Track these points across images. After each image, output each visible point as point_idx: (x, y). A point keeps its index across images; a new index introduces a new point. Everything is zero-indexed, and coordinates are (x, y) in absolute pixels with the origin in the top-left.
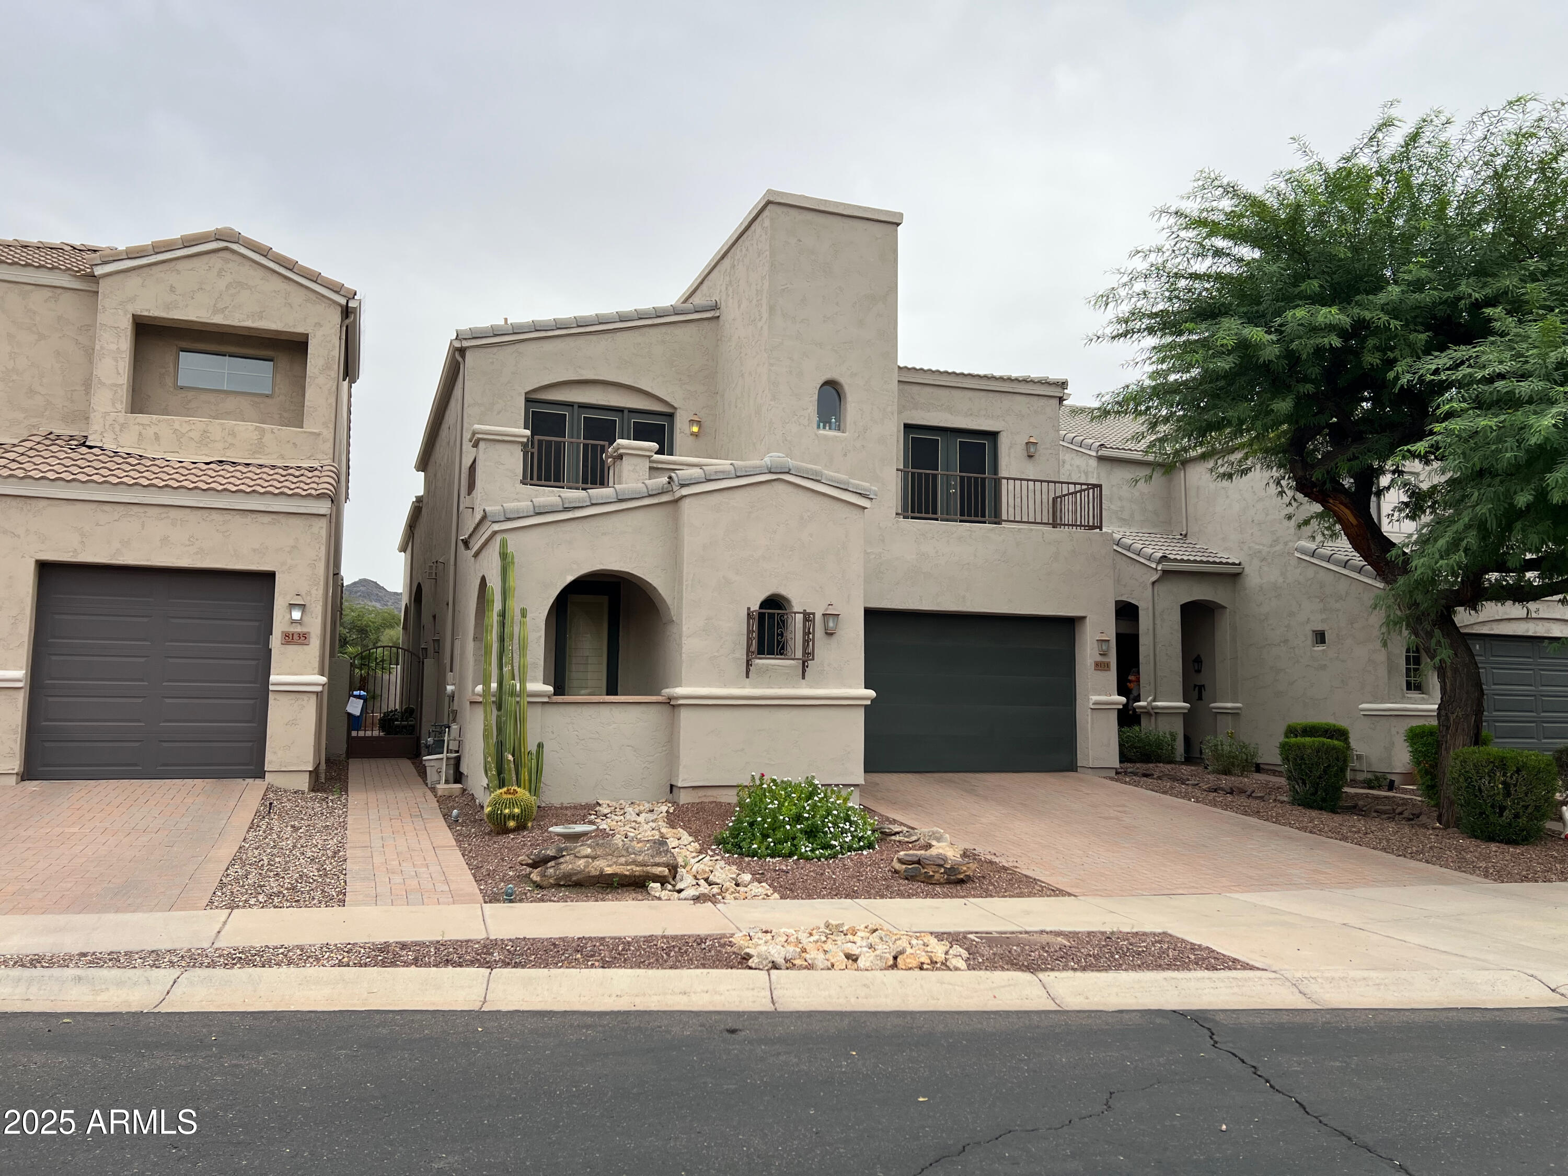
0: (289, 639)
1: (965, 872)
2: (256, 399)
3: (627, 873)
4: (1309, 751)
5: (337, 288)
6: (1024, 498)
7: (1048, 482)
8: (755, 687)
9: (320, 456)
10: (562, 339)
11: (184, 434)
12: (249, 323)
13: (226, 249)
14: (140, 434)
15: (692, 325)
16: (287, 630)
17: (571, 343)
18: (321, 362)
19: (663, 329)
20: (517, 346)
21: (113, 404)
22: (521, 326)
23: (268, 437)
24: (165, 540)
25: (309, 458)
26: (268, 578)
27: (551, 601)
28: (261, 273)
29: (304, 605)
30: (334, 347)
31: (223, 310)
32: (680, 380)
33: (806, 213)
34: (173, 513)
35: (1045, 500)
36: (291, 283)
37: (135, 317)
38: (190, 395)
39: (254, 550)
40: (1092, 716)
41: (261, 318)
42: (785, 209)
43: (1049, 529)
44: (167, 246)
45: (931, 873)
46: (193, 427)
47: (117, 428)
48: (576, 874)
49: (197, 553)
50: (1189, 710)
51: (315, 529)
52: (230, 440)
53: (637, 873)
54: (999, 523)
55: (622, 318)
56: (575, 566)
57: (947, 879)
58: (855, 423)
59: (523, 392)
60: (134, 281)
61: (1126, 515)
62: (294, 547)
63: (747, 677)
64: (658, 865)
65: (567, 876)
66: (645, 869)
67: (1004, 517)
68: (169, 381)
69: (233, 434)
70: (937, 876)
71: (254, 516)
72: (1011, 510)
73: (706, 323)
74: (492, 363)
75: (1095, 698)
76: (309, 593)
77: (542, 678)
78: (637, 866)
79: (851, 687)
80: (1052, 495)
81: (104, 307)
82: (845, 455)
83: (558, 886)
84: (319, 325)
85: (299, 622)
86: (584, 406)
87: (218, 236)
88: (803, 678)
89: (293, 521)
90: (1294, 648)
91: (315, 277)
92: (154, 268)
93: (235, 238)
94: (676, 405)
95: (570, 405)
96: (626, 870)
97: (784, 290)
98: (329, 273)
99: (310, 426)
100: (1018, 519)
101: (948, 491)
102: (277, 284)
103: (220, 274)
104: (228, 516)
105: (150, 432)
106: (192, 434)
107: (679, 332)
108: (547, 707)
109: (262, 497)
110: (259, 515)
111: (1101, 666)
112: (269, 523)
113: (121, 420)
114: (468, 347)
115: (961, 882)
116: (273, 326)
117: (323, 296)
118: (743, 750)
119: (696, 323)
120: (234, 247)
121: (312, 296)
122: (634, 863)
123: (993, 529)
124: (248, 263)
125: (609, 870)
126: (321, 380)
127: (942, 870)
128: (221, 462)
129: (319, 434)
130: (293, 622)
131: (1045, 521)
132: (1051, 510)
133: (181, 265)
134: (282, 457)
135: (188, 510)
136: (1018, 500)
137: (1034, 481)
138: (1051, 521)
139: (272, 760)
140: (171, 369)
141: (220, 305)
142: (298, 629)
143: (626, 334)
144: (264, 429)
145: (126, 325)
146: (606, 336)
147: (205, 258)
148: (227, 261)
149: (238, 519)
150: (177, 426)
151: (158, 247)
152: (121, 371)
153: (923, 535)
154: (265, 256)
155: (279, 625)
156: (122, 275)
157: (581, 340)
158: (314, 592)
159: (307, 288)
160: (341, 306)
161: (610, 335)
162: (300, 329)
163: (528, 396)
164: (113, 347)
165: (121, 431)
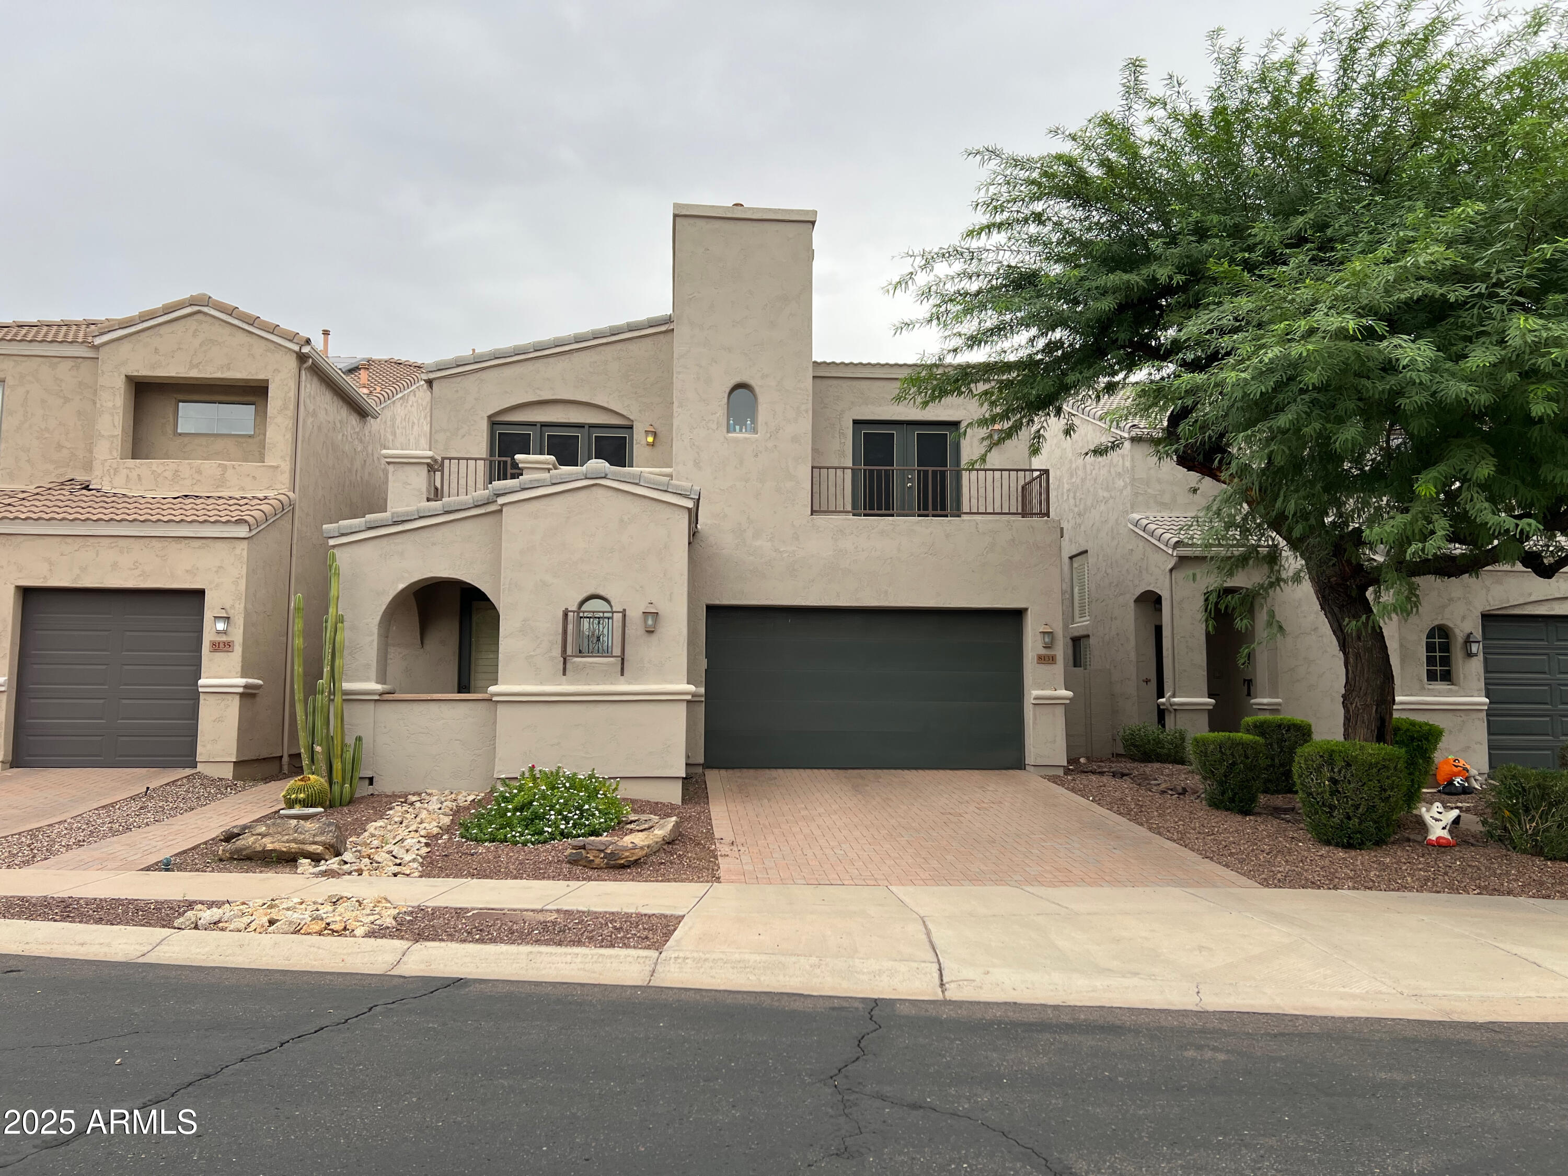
0: (216, 647)
1: (627, 857)
2: (240, 440)
3: (284, 849)
4: (1212, 747)
5: (292, 337)
6: (990, 489)
7: (1017, 470)
8: (572, 684)
9: (278, 487)
10: (521, 364)
11: (160, 474)
12: (219, 375)
13: (199, 312)
14: (127, 476)
15: (648, 340)
16: (213, 639)
17: (530, 366)
18: (279, 403)
19: (619, 346)
20: (479, 374)
21: (111, 452)
22: (482, 355)
23: (230, 472)
24: (115, 566)
25: (268, 488)
26: (199, 594)
27: (384, 607)
28: (228, 329)
29: (228, 618)
30: (290, 389)
31: (197, 366)
32: (636, 393)
33: (713, 221)
34: (122, 542)
35: (1013, 488)
36: (254, 336)
37: (129, 378)
38: (186, 440)
39: (187, 571)
40: (1034, 711)
41: (229, 369)
42: (691, 221)
43: (1019, 518)
44: (151, 315)
45: (592, 858)
46: (167, 468)
47: (112, 471)
48: (245, 849)
49: (139, 576)
50: (1215, 706)
51: (238, 551)
52: (196, 476)
53: (293, 850)
54: (959, 516)
55: (578, 339)
56: (406, 575)
57: (607, 864)
58: (766, 423)
59: (485, 416)
60: (126, 346)
61: (1167, 498)
62: (220, 567)
63: (564, 674)
64: (315, 843)
65: (239, 851)
66: (301, 846)
67: (966, 508)
68: (169, 430)
69: (199, 472)
70: (597, 861)
71: (187, 541)
72: (974, 501)
73: (661, 337)
74: (457, 391)
75: (1036, 693)
76: (233, 607)
77: (374, 677)
78: (296, 843)
79: (671, 682)
80: (1021, 483)
81: (103, 372)
82: (756, 456)
83: (232, 859)
84: (277, 371)
85: (225, 632)
86: (544, 425)
87: (192, 302)
88: (622, 674)
89: (219, 544)
90: (1322, 636)
91: (274, 329)
92: (141, 334)
93: (206, 301)
94: (631, 417)
95: (532, 424)
96: (283, 847)
97: (691, 299)
98: (287, 325)
99: (270, 461)
100: (982, 510)
101: (904, 485)
102: (242, 338)
103: (195, 335)
104: (165, 543)
105: (134, 475)
106: (166, 474)
107: (633, 347)
108: (379, 704)
109: (202, 525)
110: (190, 541)
111: (1045, 660)
112: (199, 548)
113: (115, 466)
114: (435, 379)
115: (623, 867)
116: (238, 375)
117: (280, 345)
118: (559, 744)
119: (650, 338)
120: (205, 309)
121: (272, 346)
122: (295, 841)
123: (918, 522)
124: (217, 323)
125: (270, 847)
126: (279, 420)
127: (602, 855)
128: (186, 496)
129: (277, 467)
130: (218, 632)
131: (1013, 510)
132: (1020, 499)
133: (163, 330)
134: (243, 489)
135: (133, 539)
136: (982, 491)
137: (1001, 470)
138: (1020, 511)
139: (203, 751)
140: (171, 419)
141: (195, 362)
142: (224, 638)
143: (582, 354)
144: (226, 466)
145: (120, 383)
146: (563, 358)
147: (183, 321)
148: (201, 323)
149: (174, 545)
150: (154, 468)
151: (143, 316)
152: (116, 424)
153: (841, 531)
154: (230, 315)
155: (208, 637)
156: (116, 343)
157: (539, 364)
158: (237, 606)
159: (266, 339)
160: (295, 352)
161: (567, 356)
162: (261, 376)
163: (493, 419)
164: (110, 404)
165: (115, 474)
